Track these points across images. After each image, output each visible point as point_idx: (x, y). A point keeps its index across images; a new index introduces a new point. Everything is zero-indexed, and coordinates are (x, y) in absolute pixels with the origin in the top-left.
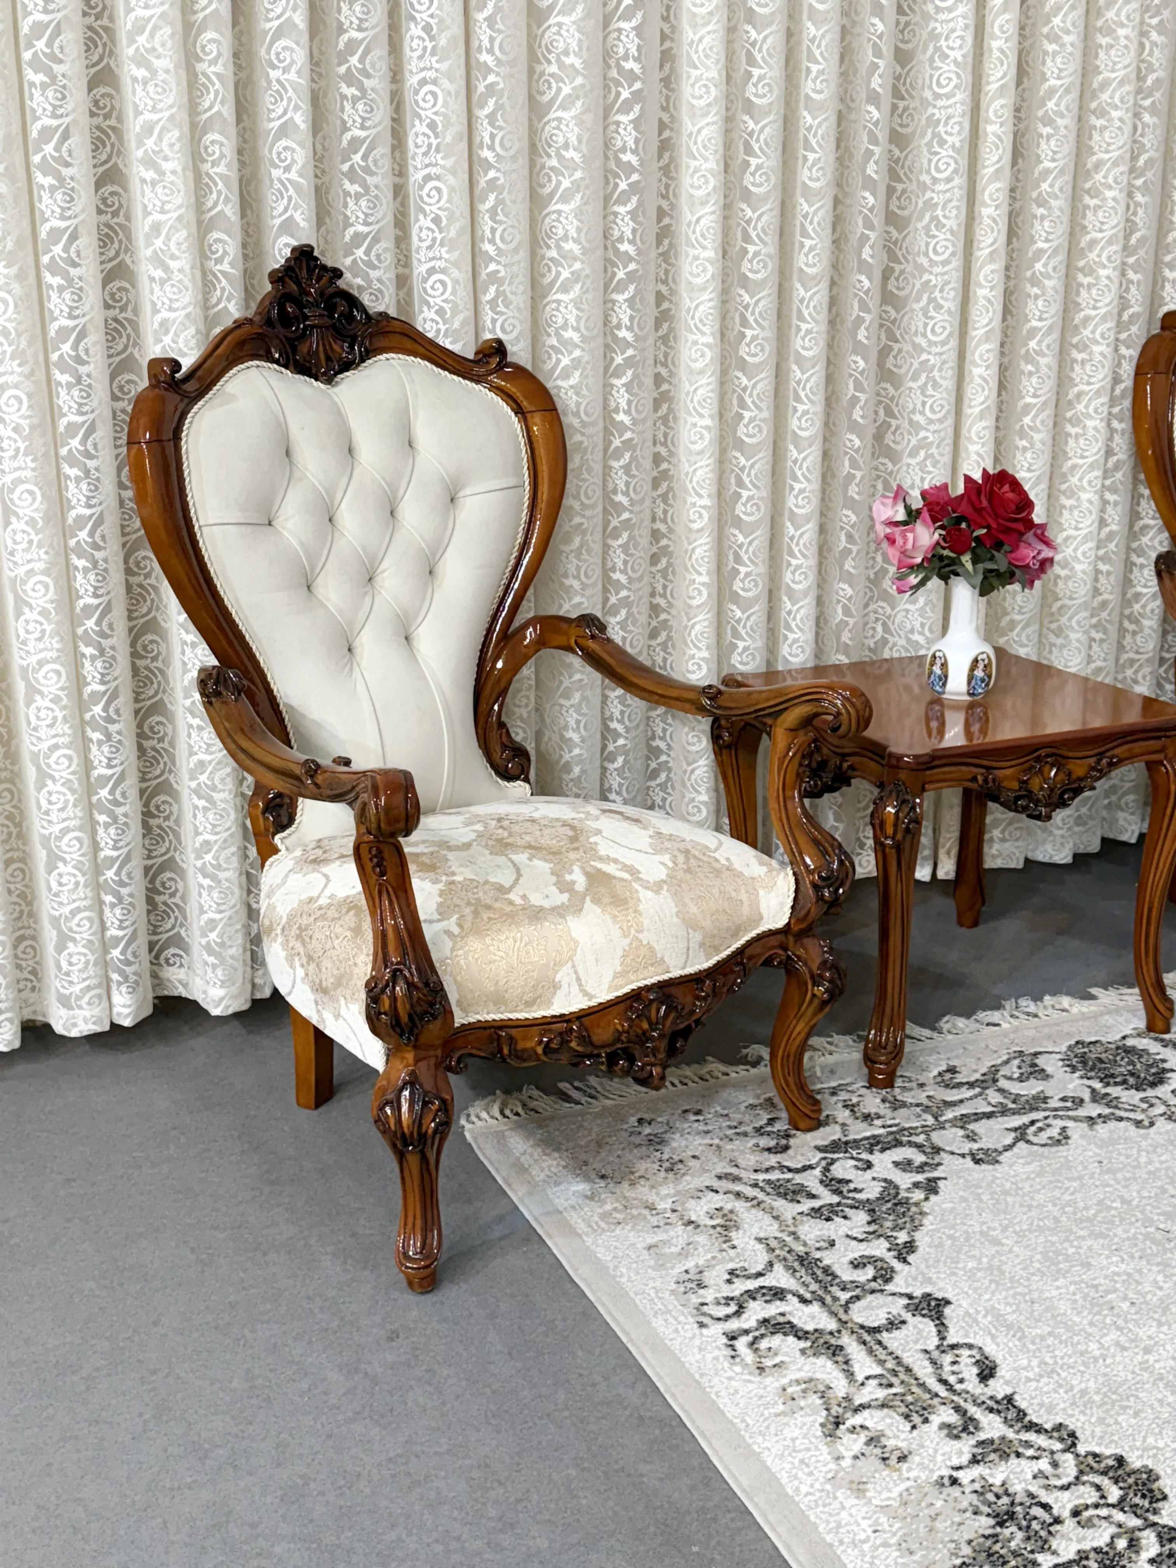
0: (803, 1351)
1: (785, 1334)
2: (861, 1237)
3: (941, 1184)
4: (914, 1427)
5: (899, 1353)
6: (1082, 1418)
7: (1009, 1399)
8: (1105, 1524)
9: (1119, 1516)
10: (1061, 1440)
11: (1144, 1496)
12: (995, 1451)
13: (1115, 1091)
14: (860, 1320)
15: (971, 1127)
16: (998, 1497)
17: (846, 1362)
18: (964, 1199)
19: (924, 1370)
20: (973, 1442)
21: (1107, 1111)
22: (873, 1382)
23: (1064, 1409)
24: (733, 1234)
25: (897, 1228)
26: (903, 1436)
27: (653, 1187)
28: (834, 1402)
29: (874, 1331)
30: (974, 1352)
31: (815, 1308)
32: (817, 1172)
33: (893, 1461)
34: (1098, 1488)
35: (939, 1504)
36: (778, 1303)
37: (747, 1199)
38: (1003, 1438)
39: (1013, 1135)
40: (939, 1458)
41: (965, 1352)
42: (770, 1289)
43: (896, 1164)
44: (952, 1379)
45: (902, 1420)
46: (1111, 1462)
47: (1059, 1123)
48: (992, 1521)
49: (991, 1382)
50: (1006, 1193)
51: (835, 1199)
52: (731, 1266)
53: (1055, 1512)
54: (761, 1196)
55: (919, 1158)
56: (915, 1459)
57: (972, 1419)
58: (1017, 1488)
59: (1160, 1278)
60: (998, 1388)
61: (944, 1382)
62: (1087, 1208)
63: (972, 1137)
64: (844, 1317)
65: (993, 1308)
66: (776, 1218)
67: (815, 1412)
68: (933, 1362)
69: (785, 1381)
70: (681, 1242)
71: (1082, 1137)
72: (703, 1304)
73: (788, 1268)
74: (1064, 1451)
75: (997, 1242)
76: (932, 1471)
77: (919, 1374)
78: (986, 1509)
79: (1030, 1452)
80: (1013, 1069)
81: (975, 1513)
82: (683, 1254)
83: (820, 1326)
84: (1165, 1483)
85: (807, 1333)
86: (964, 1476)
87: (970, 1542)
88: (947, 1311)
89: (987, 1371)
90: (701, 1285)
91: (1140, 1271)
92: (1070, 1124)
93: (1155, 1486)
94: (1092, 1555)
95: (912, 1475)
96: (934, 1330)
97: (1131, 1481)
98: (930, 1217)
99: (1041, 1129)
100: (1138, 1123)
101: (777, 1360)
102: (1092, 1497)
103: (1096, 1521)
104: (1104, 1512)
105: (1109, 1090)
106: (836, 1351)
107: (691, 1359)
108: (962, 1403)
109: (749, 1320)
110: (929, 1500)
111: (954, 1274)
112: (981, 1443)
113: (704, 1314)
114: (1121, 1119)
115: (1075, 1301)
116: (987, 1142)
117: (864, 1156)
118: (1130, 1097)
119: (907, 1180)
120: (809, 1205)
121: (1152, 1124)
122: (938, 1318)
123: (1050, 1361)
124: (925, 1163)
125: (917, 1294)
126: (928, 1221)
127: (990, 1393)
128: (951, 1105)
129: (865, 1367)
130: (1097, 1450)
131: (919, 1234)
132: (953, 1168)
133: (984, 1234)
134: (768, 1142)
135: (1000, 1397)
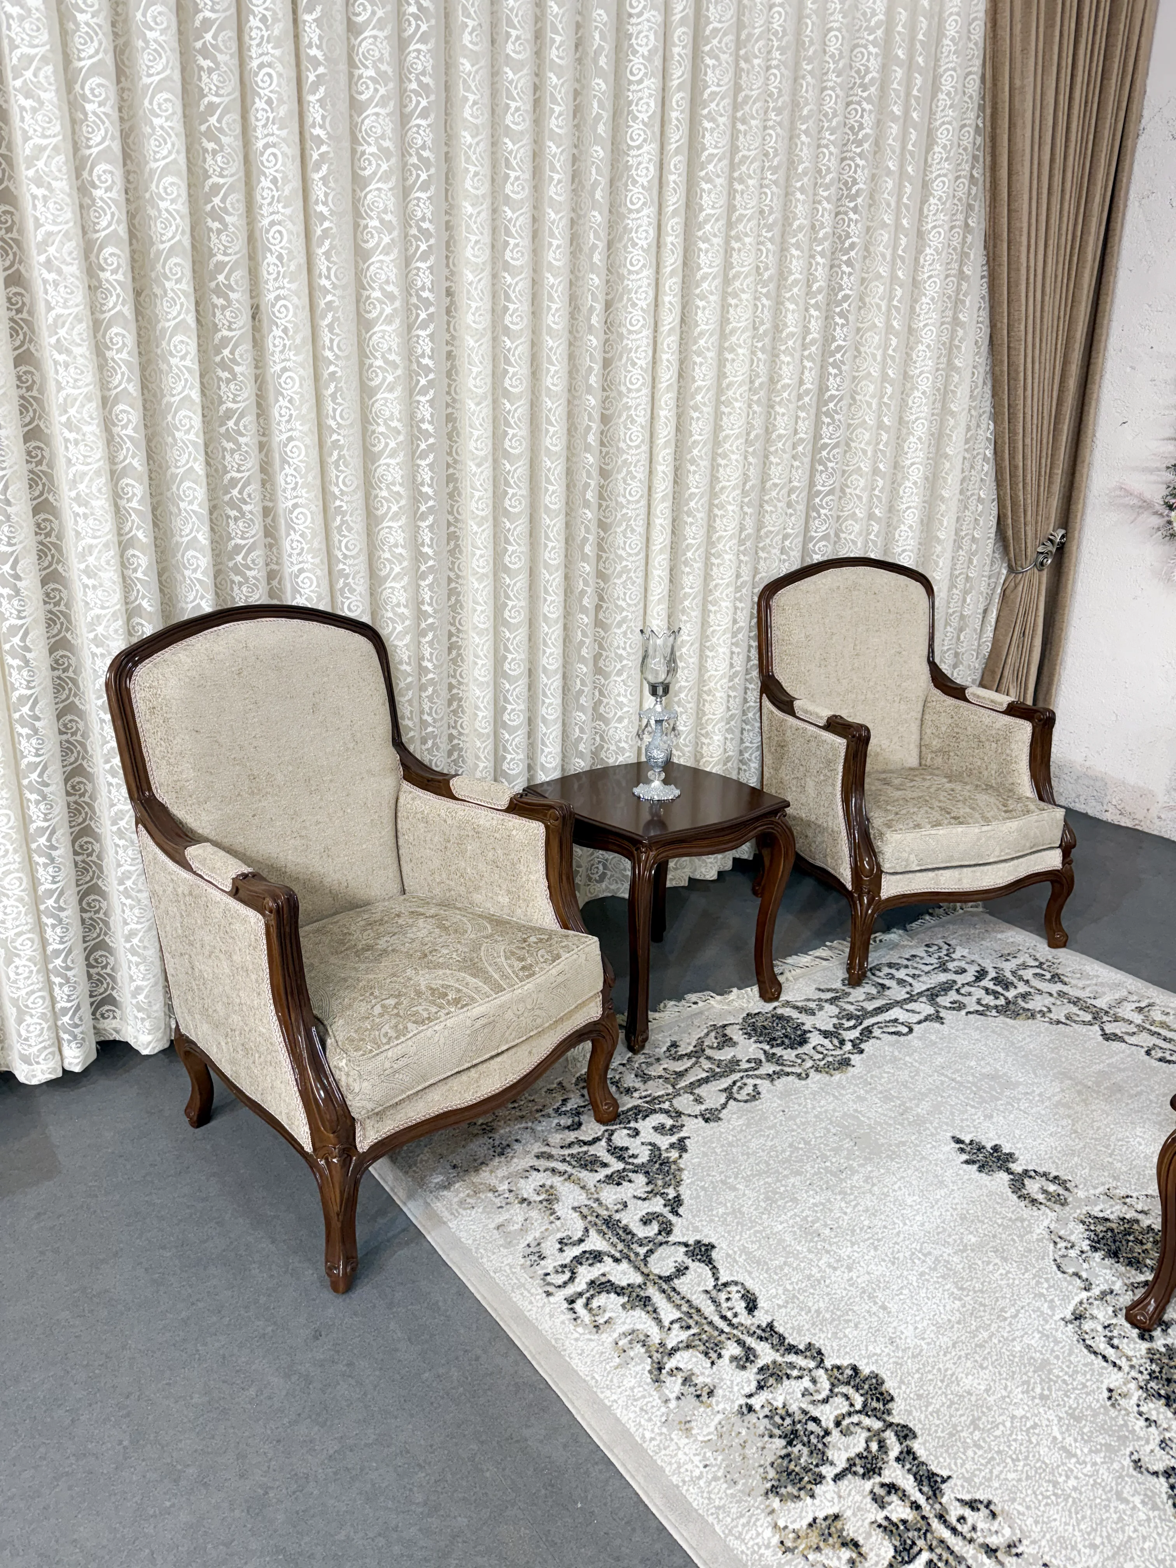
0: (623, 1306)
1: (608, 1292)
2: (644, 1196)
3: (687, 1142)
4: (713, 1363)
5: (688, 1296)
6: (823, 1335)
7: (770, 1326)
8: (859, 1430)
9: (867, 1421)
10: (813, 1358)
11: (878, 1400)
12: (771, 1375)
13: (778, 1051)
14: (656, 1271)
15: (696, 1091)
16: (783, 1419)
17: (655, 1311)
18: (705, 1154)
19: (709, 1309)
20: (755, 1370)
21: (778, 1068)
22: (676, 1326)
23: (809, 1330)
24: (555, 1206)
25: (666, 1185)
26: (707, 1372)
27: (491, 1172)
28: (653, 1349)
29: (668, 1279)
30: (739, 1288)
31: (625, 1265)
32: (603, 1143)
33: (704, 1397)
34: (847, 1397)
35: (744, 1432)
36: (598, 1265)
37: (562, 1174)
38: (774, 1362)
39: (725, 1095)
40: (736, 1389)
41: (733, 1289)
42: (591, 1252)
43: (655, 1129)
44: (729, 1315)
45: (702, 1356)
46: (849, 1372)
47: (751, 1082)
48: (783, 1442)
49: (756, 1313)
50: (730, 1144)
51: (620, 1166)
52: (560, 1235)
53: (823, 1424)
54: (569, 1169)
55: (669, 1122)
56: (719, 1392)
57: (750, 1349)
58: (794, 1408)
59: (843, 1205)
60: (762, 1317)
61: (724, 1318)
62: (784, 1151)
63: (699, 1100)
64: (646, 1271)
65: (744, 1247)
66: (583, 1188)
67: (643, 1362)
68: (714, 1301)
69: (616, 1335)
70: (521, 1219)
71: (768, 1091)
72: (547, 1274)
73: (600, 1231)
74: (818, 1367)
75: (734, 1189)
76: (733, 1402)
77: (707, 1314)
78: (777, 1432)
79: (795, 1373)
80: (711, 1040)
81: (771, 1436)
82: (524, 1230)
83: (631, 1281)
84: (890, 1386)
85: (623, 1288)
86: (757, 1402)
87: (772, 1464)
88: (714, 1254)
89: (752, 1306)
90: (542, 1258)
91: (829, 1200)
92: (758, 1081)
93: (883, 1389)
94: (857, 1461)
95: (721, 1407)
96: (710, 1273)
97: (866, 1387)
98: (686, 1173)
99: (741, 1088)
100: (799, 1075)
101: (607, 1316)
102: (845, 1408)
103: (852, 1428)
104: (855, 1419)
105: (774, 1050)
106: (646, 1302)
107: (545, 1325)
108: (741, 1336)
109: (580, 1285)
110: (737, 1429)
111: (712, 1221)
112: (761, 1370)
113: (549, 1284)
114: (788, 1074)
115: (795, 1233)
116: (710, 1103)
117: (632, 1124)
118: (789, 1055)
119: (665, 1142)
120: (603, 1173)
121: (807, 1076)
122: (709, 1262)
123: (790, 1288)
124: (673, 1126)
125: (691, 1242)
126: (685, 1175)
127: (757, 1323)
128: (680, 1075)
129: (668, 1313)
130: (838, 1362)
131: (682, 1189)
132: (692, 1128)
133: (723, 1182)
134: (566, 1121)
135: (764, 1325)
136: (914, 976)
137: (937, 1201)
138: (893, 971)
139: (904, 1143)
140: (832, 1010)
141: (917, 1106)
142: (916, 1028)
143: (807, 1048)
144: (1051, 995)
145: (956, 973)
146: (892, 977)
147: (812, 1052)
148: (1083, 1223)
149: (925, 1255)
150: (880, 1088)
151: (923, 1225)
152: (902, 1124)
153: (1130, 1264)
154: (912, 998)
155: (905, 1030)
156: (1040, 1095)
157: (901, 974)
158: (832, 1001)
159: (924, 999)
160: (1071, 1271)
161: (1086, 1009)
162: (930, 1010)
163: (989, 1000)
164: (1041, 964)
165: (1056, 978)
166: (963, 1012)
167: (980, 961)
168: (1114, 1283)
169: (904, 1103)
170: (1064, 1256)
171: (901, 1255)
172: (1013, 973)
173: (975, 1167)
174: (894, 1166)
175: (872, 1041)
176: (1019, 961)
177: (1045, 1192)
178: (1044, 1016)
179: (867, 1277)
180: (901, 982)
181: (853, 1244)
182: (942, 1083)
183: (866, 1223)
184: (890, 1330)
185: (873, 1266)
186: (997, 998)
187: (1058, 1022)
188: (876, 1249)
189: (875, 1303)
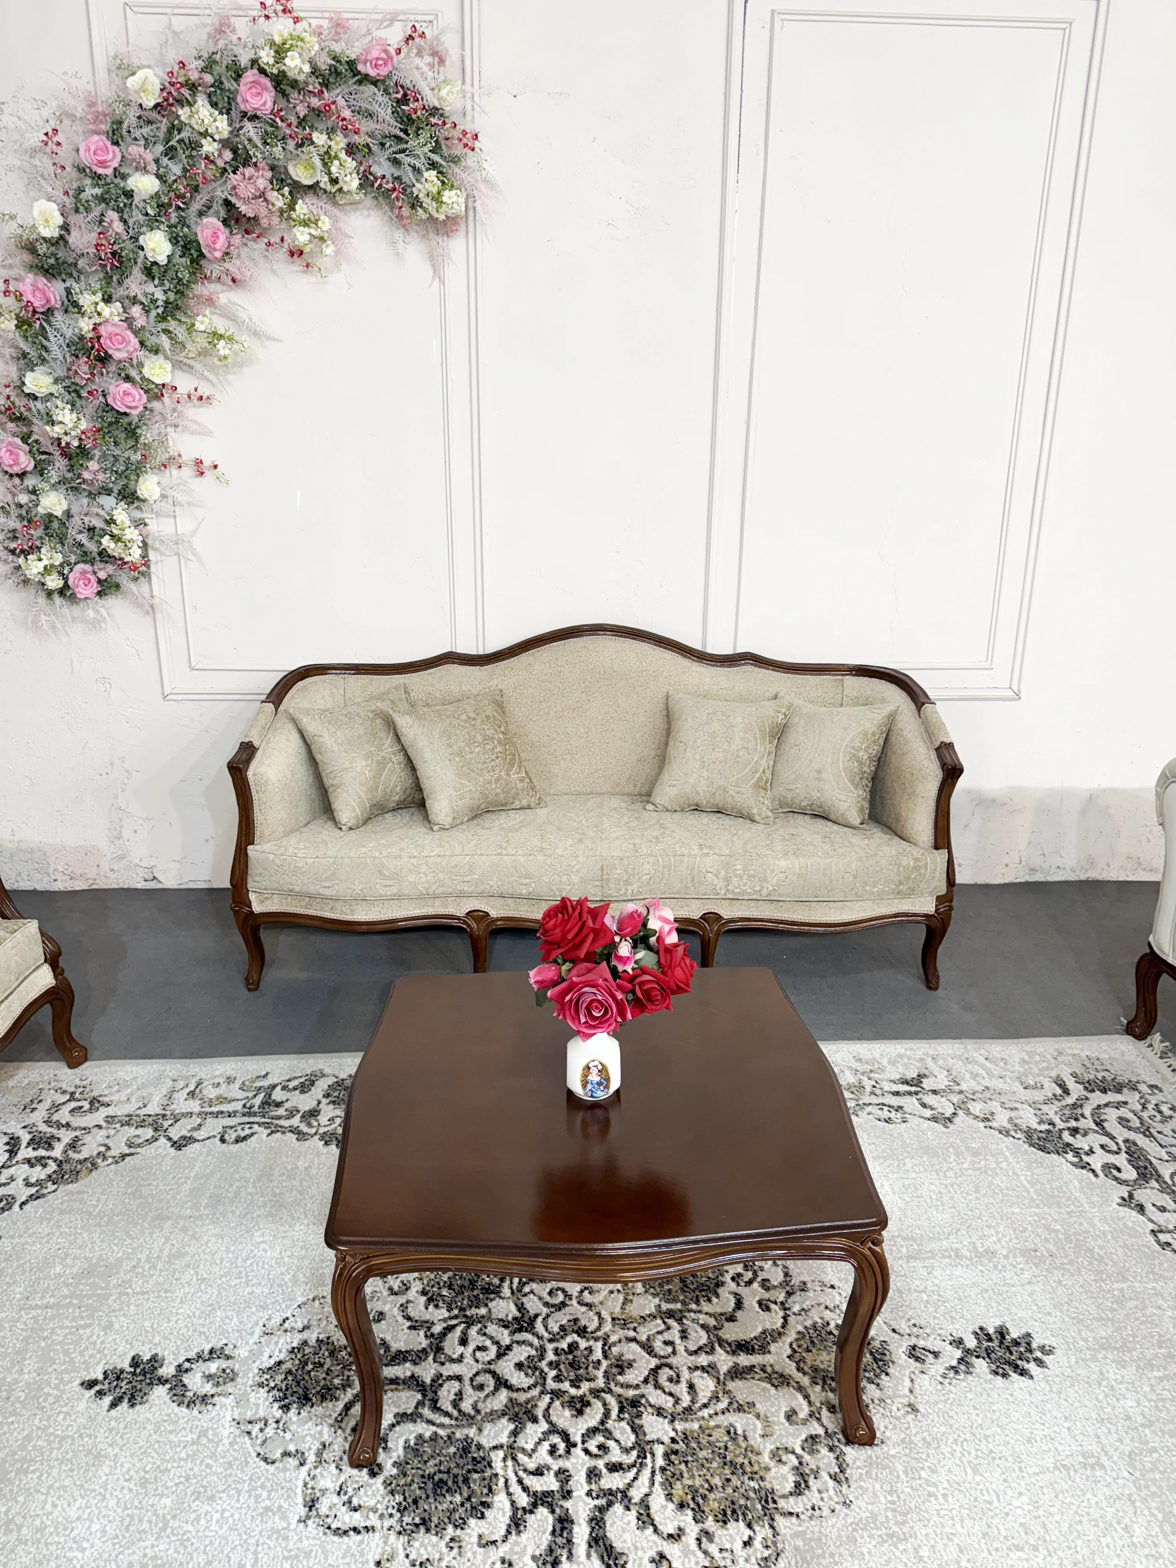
137: (105, 1486)
148: (261, 1385)
153: (323, 1398)
160: (278, 1455)
161: (141, 1125)
163: (37, 1173)
164: (72, 1094)
165: (96, 1103)
167: (4, 1128)
168: (321, 1433)
170: (264, 1442)
172: (47, 1122)
173: (125, 1404)
174: (32, 1479)
176: (47, 1104)
177: (209, 1377)
178: (105, 1158)
186: (45, 1166)
187: (123, 1156)
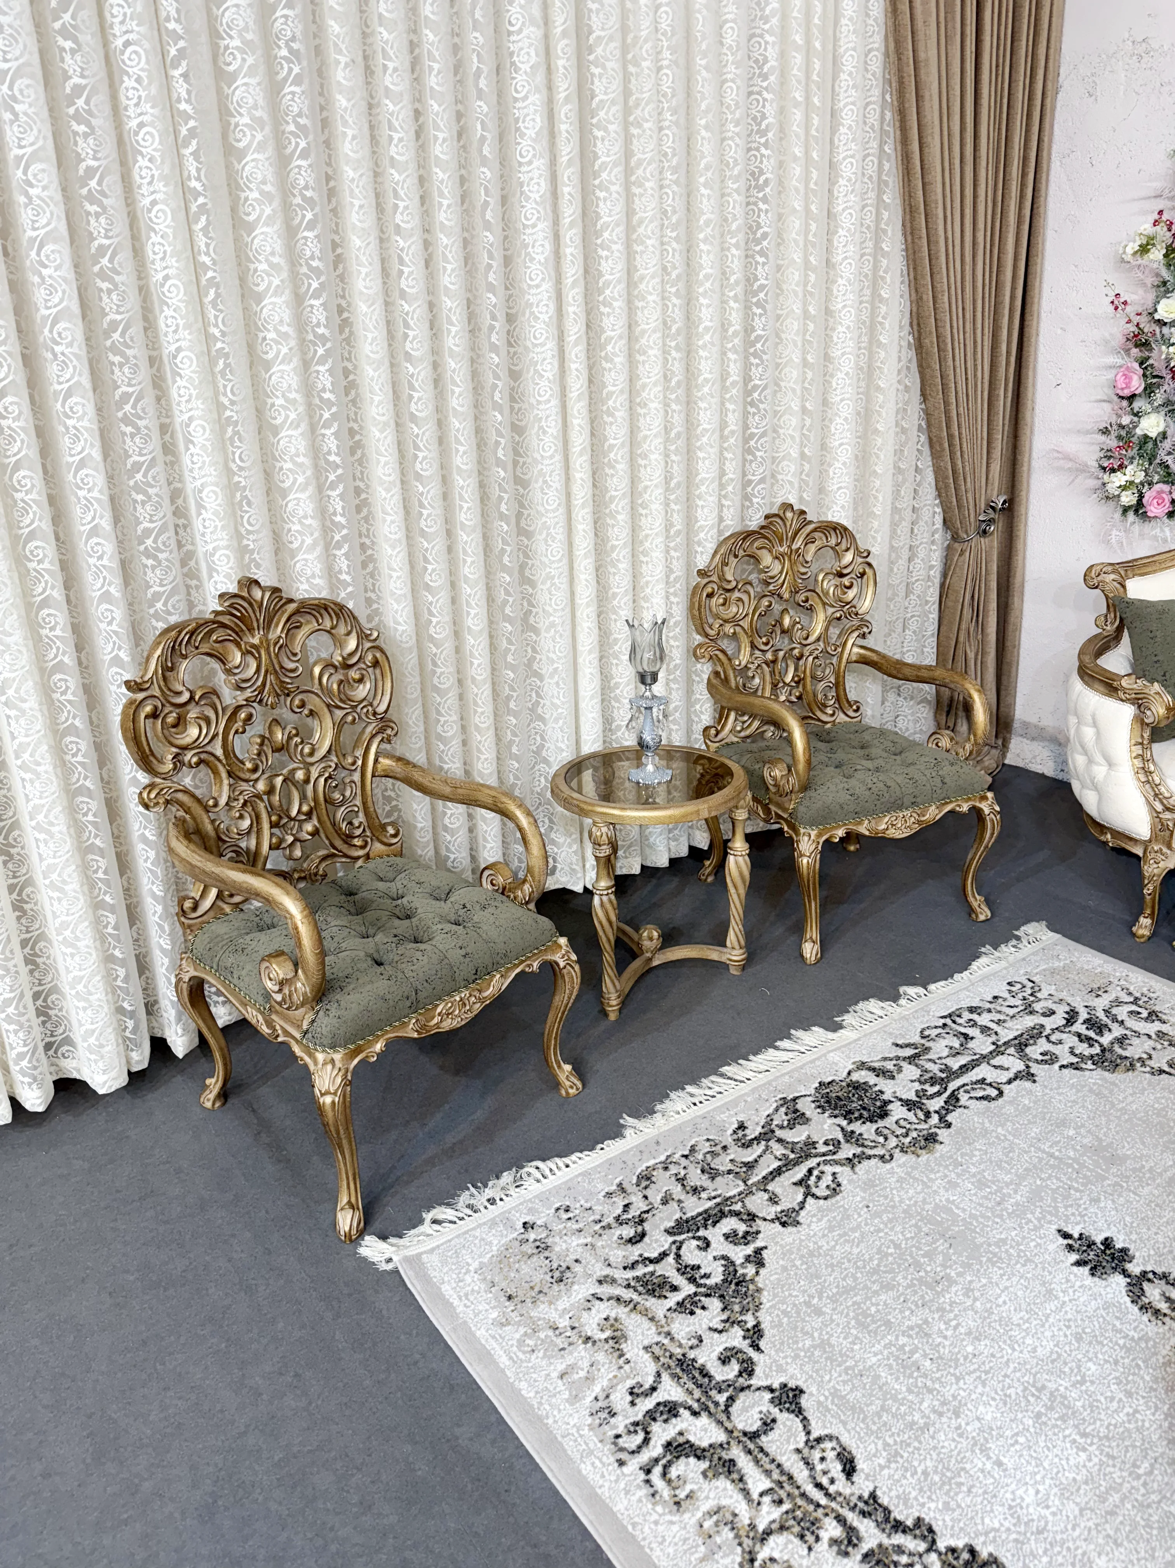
0: (704, 1474)
1: (687, 1456)
2: (720, 1327)
3: (764, 1253)
4: (810, 1549)
5: (779, 1458)
6: (933, 1505)
7: (873, 1496)
10: (924, 1538)
12: (877, 1563)
13: (857, 1127)
14: (740, 1426)
15: (770, 1187)
17: (741, 1480)
18: (784, 1269)
19: (801, 1474)
20: (859, 1557)
21: (859, 1150)
22: (767, 1499)
23: (916, 1499)
24: (623, 1346)
25: (744, 1310)
26: (805, 1562)
27: (551, 1303)
28: (743, 1533)
29: (754, 1436)
30: (834, 1444)
31: (704, 1419)
32: (671, 1259)
36: (674, 1420)
37: (627, 1303)
38: (880, 1546)
39: (801, 1190)
41: (828, 1445)
42: (665, 1404)
43: (727, 1236)
44: (825, 1481)
45: (799, 1542)
46: (966, 1556)
47: (828, 1169)
49: (855, 1478)
50: (811, 1254)
51: (692, 1289)
52: (630, 1383)
54: (635, 1296)
55: (742, 1228)
57: (851, 1528)
59: (943, 1327)
60: (862, 1485)
61: (819, 1486)
62: (871, 1259)
63: (774, 1200)
64: (729, 1426)
65: (836, 1390)
66: (652, 1319)
67: (732, 1552)
68: (807, 1464)
69: (699, 1514)
70: (586, 1364)
71: (850, 1181)
72: (618, 1436)
73: (673, 1376)
74: (929, 1550)
75: (819, 1312)
77: (800, 1482)
79: (905, 1559)
80: (781, 1118)
82: (589, 1379)
83: (712, 1441)
85: (704, 1450)
88: (804, 1401)
89: (849, 1469)
90: (613, 1414)
91: (926, 1322)
92: (838, 1169)
96: (801, 1426)
98: (765, 1293)
99: (819, 1178)
100: (882, 1157)
101: (688, 1488)
105: (853, 1127)
106: (730, 1467)
107: (620, 1506)
108: (841, 1511)
109: (656, 1449)
111: (797, 1356)
112: (866, 1557)
113: (622, 1449)
114: (869, 1157)
115: (890, 1367)
116: (786, 1203)
117: (701, 1233)
118: (867, 1130)
119: (738, 1254)
120: (674, 1298)
121: (892, 1156)
122: (799, 1411)
123: (890, 1441)
124: (747, 1233)
125: (776, 1385)
126: (765, 1297)
127: (858, 1493)
128: (750, 1166)
129: (758, 1482)
130: (953, 1543)
131: (761, 1315)
132: (769, 1233)
133: (808, 1304)
134: (628, 1232)
135: (866, 1495)
136: (999, 1022)
137: (1048, 1317)
138: (975, 1017)
139: (1004, 1241)
140: (911, 1072)
141: (1016, 1192)
142: (1006, 1088)
143: (889, 1122)
144: (1149, 1037)
145: (1044, 1015)
146: (975, 1024)
147: (894, 1127)
149: (1040, 1390)
150: (973, 1170)
151: (1034, 1350)
152: (1001, 1216)
154: (998, 1050)
155: (994, 1093)
156: (1151, 1170)
157: (984, 1020)
158: (911, 1059)
159: (1011, 1050)
162: (1018, 1065)
163: (1083, 1048)
164: (1136, 999)
165: (1154, 1016)
166: (1056, 1066)
167: (1069, 1000)
169: (1000, 1189)
171: (1012, 1391)
172: (1107, 1012)
173: (1086, 1270)
174: (995, 1273)
175: (959, 1110)
176: (1112, 997)
177: (1167, 1299)
178: (1144, 1065)
179: (977, 1424)
180: (985, 1030)
181: (958, 1379)
182: (1041, 1160)
183: (970, 1349)
184: (1009, 1496)
185: (981, 1408)
186: (1091, 1046)
187: (1161, 1072)
188: (984, 1385)
189: (989, 1458)
